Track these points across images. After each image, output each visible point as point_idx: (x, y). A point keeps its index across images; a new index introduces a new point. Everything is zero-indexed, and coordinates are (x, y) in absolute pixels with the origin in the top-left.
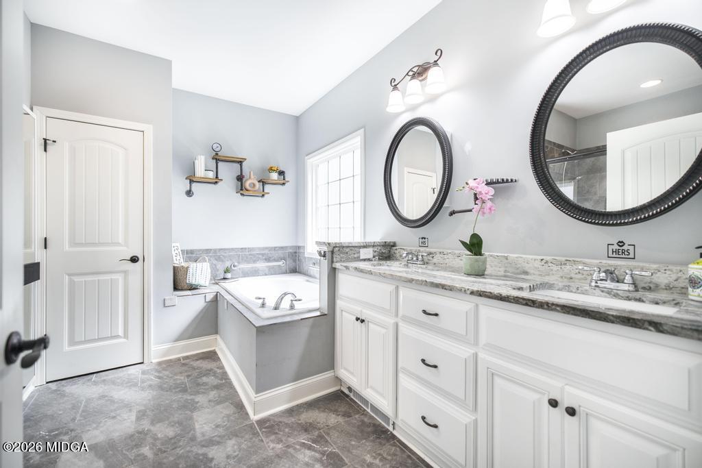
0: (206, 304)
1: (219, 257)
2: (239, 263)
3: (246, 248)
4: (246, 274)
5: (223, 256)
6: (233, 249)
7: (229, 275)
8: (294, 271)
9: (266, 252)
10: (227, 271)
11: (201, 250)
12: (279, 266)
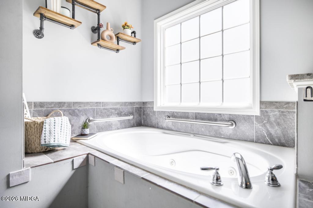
0: (74, 171)
1: (74, 111)
2: (94, 117)
3: (100, 103)
4: (101, 129)
5: (78, 110)
6: (88, 103)
7: (87, 131)
8: (139, 124)
9: (118, 106)
10: (85, 126)
11: (52, 103)
12: (129, 120)
